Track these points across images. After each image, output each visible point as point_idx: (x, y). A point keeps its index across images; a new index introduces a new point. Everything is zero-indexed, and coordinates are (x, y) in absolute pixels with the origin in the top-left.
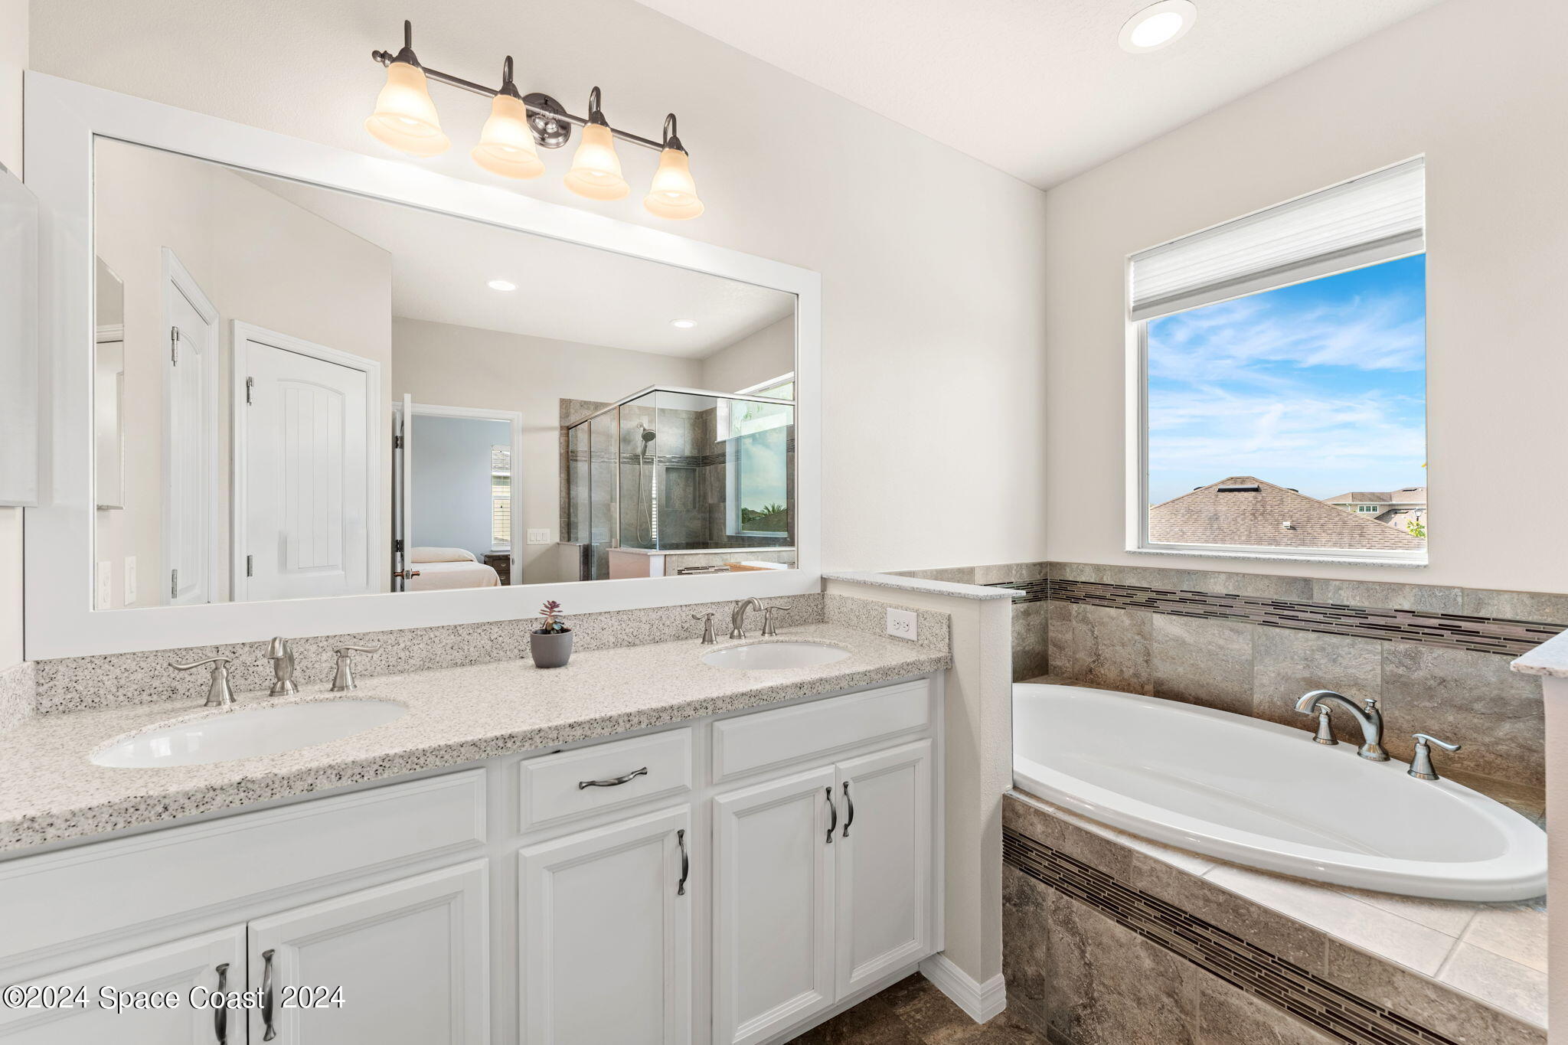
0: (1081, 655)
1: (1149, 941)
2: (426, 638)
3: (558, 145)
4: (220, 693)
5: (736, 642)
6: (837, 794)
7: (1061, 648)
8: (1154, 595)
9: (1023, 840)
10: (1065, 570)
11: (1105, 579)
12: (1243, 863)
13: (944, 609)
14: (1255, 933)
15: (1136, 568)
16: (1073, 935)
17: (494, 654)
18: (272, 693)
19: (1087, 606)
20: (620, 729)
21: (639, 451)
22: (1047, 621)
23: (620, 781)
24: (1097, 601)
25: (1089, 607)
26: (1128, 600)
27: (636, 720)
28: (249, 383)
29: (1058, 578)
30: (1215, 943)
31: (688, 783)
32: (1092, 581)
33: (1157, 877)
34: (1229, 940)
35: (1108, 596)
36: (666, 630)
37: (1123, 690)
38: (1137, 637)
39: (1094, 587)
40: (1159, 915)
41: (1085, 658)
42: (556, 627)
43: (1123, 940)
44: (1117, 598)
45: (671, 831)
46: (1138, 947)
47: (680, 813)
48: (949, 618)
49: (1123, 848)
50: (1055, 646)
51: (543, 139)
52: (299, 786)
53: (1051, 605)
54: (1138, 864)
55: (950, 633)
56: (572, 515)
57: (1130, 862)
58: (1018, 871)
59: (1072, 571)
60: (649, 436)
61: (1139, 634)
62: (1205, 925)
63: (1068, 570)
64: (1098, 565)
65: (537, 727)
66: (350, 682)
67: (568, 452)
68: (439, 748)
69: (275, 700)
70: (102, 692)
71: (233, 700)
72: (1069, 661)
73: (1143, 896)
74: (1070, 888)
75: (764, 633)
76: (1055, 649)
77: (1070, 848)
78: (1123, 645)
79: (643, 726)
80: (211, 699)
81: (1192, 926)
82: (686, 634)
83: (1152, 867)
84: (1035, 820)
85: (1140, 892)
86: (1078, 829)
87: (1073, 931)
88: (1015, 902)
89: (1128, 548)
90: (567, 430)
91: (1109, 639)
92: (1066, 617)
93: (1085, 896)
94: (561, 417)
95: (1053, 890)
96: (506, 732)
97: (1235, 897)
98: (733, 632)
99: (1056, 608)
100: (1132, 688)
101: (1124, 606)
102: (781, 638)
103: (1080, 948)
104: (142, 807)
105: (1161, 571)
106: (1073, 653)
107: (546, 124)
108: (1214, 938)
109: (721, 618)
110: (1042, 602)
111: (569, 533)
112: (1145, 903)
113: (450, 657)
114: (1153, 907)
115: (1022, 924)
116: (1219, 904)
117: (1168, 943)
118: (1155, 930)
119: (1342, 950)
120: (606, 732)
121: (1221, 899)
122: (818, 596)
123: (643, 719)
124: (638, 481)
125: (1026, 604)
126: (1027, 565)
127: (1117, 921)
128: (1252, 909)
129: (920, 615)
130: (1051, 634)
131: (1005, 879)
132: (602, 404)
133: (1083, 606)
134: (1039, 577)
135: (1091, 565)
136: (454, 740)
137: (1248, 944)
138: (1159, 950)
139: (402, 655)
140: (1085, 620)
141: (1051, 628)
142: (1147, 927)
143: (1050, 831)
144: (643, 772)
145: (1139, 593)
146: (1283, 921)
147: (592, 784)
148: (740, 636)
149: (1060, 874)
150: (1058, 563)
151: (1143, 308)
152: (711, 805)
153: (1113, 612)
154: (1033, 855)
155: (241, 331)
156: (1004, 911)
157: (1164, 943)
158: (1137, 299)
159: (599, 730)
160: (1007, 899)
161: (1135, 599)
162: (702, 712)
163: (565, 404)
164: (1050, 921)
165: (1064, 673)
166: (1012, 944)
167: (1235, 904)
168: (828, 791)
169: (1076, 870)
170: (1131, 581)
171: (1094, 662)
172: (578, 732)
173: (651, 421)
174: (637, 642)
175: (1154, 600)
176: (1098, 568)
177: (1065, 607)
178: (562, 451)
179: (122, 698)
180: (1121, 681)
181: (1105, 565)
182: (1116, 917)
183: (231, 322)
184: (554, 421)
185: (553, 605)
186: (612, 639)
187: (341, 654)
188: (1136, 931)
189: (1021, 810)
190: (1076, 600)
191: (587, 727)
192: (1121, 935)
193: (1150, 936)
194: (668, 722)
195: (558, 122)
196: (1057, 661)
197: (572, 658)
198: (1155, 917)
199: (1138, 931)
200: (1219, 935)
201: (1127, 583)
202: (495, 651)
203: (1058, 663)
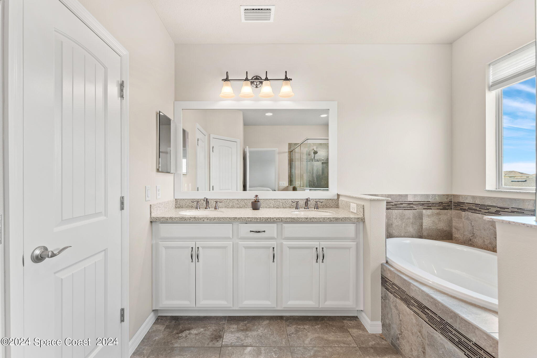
0: (466, 233)
1: (414, 313)
2: (232, 201)
3: (260, 86)
4: (198, 207)
5: (306, 210)
6: (320, 250)
7: (457, 229)
8: (499, 209)
9: (386, 279)
10: (460, 197)
11: (476, 202)
12: (452, 295)
13: (362, 203)
14: (440, 313)
15: (491, 197)
16: (397, 310)
17: (245, 206)
18: (205, 208)
19: (469, 213)
20: (258, 221)
21: (313, 158)
22: (452, 218)
23: (259, 232)
24: (473, 211)
25: (470, 213)
26: (487, 211)
27: (262, 219)
28: (213, 147)
29: (456, 201)
30: (431, 315)
31: (275, 236)
32: (471, 203)
33: (416, 292)
34: (434, 315)
35: (478, 209)
36: (287, 205)
37: (485, 249)
38: (491, 227)
39: (472, 205)
40: (417, 305)
41: (468, 235)
42: (257, 201)
43: (409, 313)
44: (482, 210)
45: (271, 247)
46: (412, 316)
47: (273, 243)
48: (363, 206)
49: (408, 282)
50: (455, 229)
51: (257, 87)
52: (202, 220)
53: (454, 212)
54: (412, 288)
55: (364, 211)
56: (292, 178)
57: (410, 287)
58: (384, 289)
59: (462, 198)
60: (315, 153)
61: (491, 226)
62: (428, 309)
63: (461, 198)
64: (473, 196)
65: (241, 217)
66: (217, 208)
67: (290, 159)
68: (223, 218)
69: (205, 210)
70: (183, 205)
71: (200, 209)
72: (461, 235)
73: (413, 298)
74: (397, 295)
75: (315, 208)
76: (455, 230)
77: (396, 282)
78: (485, 230)
79: (264, 221)
80: (197, 208)
81: (425, 309)
82: (293, 207)
83: (415, 289)
84: (388, 272)
85: (413, 297)
86: (398, 275)
87: (397, 309)
88: (384, 298)
89: (487, 188)
90: (291, 152)
91: (478, 227)
92: (460, 217)
93: (399, 297)
94: (289, 149)
95: (392, 295)
96: (235, 217)
97: (435, 300)
98: (305, 207)
99: (456, 213)
100: (489, 249)
101: (485, 213)
102: (320, 210)
103: (399, 315)
104: (183, 218)
105: (502, 199)
106: (463, 232)
107: (257, 83)
108: (430, 314)
109: (302, 203)
110: (448, 211)
111: (291, 183)
112: (414, 301)
113: (236, 206)
114: (416, 303)
115: (385, 306)
116: (431, 302)
117: (419, 314)
118: (417, 310)
119: (463, 320)
120: (255, 220)
121: (432, 300)
122: (336, 200)
123: (264, 219)
124: (312, 167)
125: (438, 210)
126: (439, 195)
127: (407, 307)
128: (439, 304)
129: (357, 205)
130: (454, 224)
131: (382, 291)
132: (296, 144)
133: (467, 213)
134: (446, 200)
135: (471, 196)
136: (226, 216)
137: (438, 316)
138: (417, 317)
139: (228, 204)
140: (468, 219)
141: (454, 221)
142: (414, 309)
143: (392, 276)
144: (264, 231)
145: (492, 208)
146: (447, 309)
147: (253, 231)
148: (307, 208)
149: (394, 290)
150: (457, 195)
151: (496, 85)
152: (282, 244)
153: (480, 216)
154: (388, 283)
155: (212, 136)
156: (381, 302)
157: (418, 314)
158: (493, 81)
159: (254, 220)
160: (382, 298)
161: (490, 211)
162: (278, 220)
163: (290, 145)
164: (392, 306)
165: (459, 240)
166: (383, 312)
167: (435, 302)
168: (317, 248)
169: (397, 289)
170: (488, 203)
171: (472, 236)
172: (249, 219)
173: (317, 148)
174: (279, 207)
175: (499, 211)
176: (474, 197)
177: (459, 213)
178: (289, 159)
179: (185, 207)
180: (483, 245)
181: (477, 196)
182: (407, 305)
183: (210, 134)
184: (286, 149)
185: (257, 196)
186: (273, 206)
187: (216, 202)
188: (411, 310)
189: (385, 269)
190: (464, 210)
191: (251, 218)
192: (408, 311)
193: (415, 312)
194: (270, 221)
195: (260, 82)
196: (456, 235)
197: (260, 209)
198: (416, 306)
199: (412, 310)
200: (431, 313)
201: (486, 204)
202: (246, 206)
203: (457, 236)
